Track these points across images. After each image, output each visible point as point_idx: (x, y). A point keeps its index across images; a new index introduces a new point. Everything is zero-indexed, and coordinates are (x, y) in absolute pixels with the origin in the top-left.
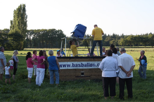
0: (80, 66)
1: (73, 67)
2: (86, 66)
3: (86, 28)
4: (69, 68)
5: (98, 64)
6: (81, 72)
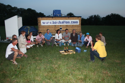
0: (58, 23)
1: (53, 23)
2: (63, 23)
3: (60, 10)
4: (50, 25)
5: (71, 22)
6: (60, 27)
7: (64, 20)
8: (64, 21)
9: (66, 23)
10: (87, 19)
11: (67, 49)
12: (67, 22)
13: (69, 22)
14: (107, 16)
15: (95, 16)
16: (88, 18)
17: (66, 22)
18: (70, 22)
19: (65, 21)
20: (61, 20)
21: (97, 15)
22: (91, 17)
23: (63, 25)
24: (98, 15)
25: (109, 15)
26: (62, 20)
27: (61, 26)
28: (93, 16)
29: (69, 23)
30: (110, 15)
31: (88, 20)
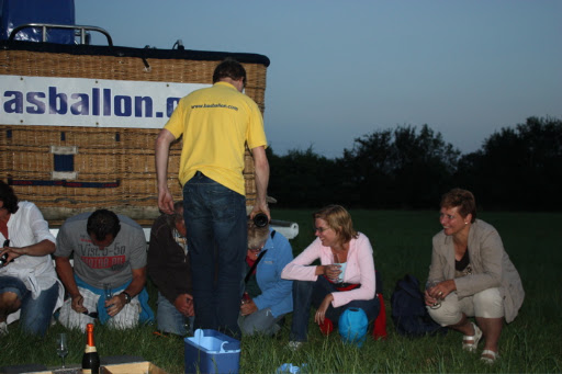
0: (40, 110)
2: (84, 112)
5: (170, 100)
6: (53, 150)
7: (103, 84)
8: (96, 92)
9: (118, 112)
10: (341, 156)
11: (91, 349)
12: (128, 99)
13: (149, 101)
14: (497, 136)
15: (405, 137)
16: (346, 153)
17: (118, 99)
18: (159, 105)
19: (107, 92)
20: (64, 75)
21: (418, 133)
22: (375, 147)
23: (88, 131)
24: (426, 130)
25: (507, 134)
26: (80, 75)
27: (63, 134)
28: (386, 135)
29: (149, 114)
30: (520, 128)
31: (348, 164)
